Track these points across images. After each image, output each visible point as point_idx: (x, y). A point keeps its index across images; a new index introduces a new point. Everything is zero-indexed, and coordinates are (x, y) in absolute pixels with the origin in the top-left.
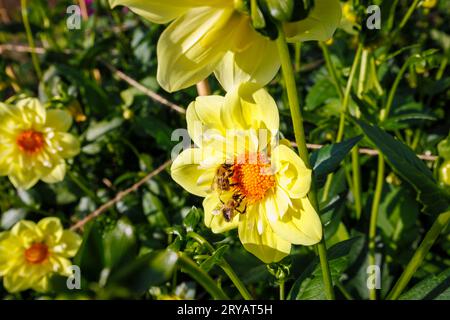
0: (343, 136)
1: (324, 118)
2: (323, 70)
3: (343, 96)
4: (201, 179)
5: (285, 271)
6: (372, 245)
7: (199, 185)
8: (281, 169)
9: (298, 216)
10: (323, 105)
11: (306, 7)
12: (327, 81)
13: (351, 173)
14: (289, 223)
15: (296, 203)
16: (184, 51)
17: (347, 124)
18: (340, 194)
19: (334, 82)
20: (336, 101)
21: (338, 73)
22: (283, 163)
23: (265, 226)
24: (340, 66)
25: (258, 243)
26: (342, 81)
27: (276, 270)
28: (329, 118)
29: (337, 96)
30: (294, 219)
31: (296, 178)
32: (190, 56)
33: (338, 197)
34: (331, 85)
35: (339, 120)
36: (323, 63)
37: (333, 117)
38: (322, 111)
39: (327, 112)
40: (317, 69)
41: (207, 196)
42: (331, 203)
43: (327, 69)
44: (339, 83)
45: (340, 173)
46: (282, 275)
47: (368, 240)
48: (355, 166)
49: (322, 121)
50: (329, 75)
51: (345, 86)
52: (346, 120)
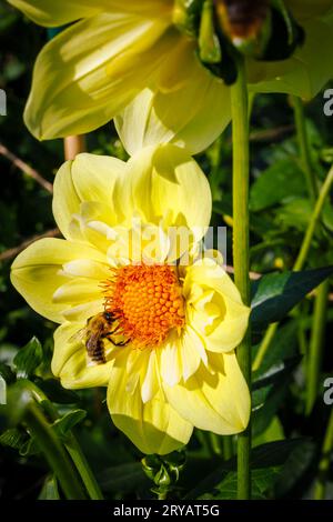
0: (305, 264)
1: (277, 228)
2: (288, 146)
3: (317, 197)
4: (60, 292)
5: (172, 474)
6: (324, 465)
7: (56, 301)
8: (199, 298)
9: (214, 383)
10: (278, 205)
11: (290, 41)
12: (293, 164)
13: (308, 333)
14: (195, 393)
15: (215, 360)
16: (77, 77)
17: (315, 244)
18: (286, 362)
19: (305, 169)
20: (304, 203)
21: (314, 154)
22: (205, 290)
23: (155, 389)
24: (319, 142)
25: (136, 417)
26: (319, 169)
27: (156, 469)
28: (284, 229)
29: (305, 195)
30: (206, 387)
31: (221, 318)
32: (84, 86)
33: (282, 367)
34: (298, 173)
35: (302, 236)
36: (291, 133)
37: (292, 229)
38: (274, 216)
39: (283, 218)
40: (278, 140)
41: (66, 323)
42: (267, 375)
43: (296, 146)
44: (313, 171)
45: (290, 328)
46: (165, 479)
47: (319, 455)
48: (316, 322)
49: (272, 233)
50: (298, 155)
51: (323, 180)
52: (314, 237)
